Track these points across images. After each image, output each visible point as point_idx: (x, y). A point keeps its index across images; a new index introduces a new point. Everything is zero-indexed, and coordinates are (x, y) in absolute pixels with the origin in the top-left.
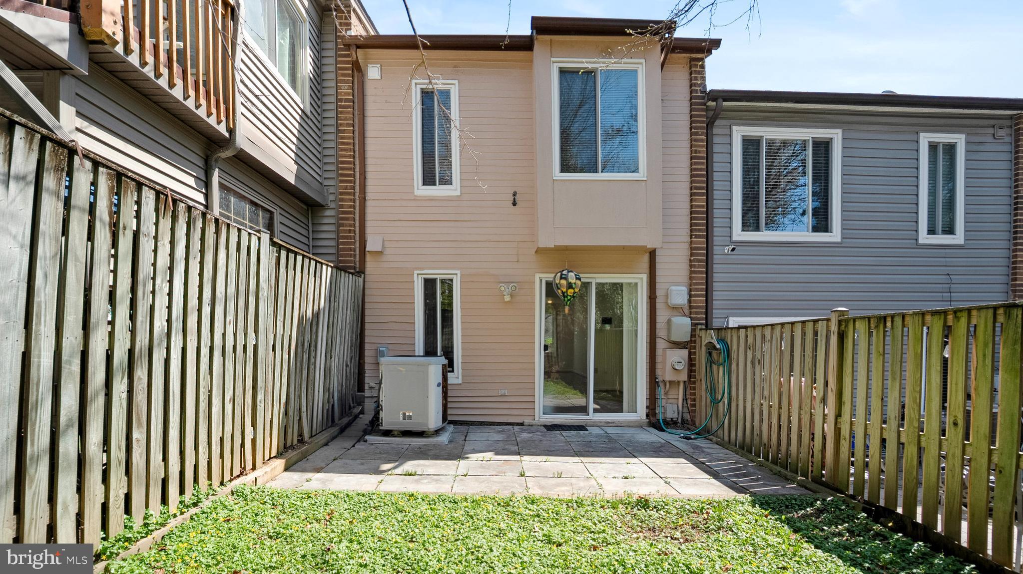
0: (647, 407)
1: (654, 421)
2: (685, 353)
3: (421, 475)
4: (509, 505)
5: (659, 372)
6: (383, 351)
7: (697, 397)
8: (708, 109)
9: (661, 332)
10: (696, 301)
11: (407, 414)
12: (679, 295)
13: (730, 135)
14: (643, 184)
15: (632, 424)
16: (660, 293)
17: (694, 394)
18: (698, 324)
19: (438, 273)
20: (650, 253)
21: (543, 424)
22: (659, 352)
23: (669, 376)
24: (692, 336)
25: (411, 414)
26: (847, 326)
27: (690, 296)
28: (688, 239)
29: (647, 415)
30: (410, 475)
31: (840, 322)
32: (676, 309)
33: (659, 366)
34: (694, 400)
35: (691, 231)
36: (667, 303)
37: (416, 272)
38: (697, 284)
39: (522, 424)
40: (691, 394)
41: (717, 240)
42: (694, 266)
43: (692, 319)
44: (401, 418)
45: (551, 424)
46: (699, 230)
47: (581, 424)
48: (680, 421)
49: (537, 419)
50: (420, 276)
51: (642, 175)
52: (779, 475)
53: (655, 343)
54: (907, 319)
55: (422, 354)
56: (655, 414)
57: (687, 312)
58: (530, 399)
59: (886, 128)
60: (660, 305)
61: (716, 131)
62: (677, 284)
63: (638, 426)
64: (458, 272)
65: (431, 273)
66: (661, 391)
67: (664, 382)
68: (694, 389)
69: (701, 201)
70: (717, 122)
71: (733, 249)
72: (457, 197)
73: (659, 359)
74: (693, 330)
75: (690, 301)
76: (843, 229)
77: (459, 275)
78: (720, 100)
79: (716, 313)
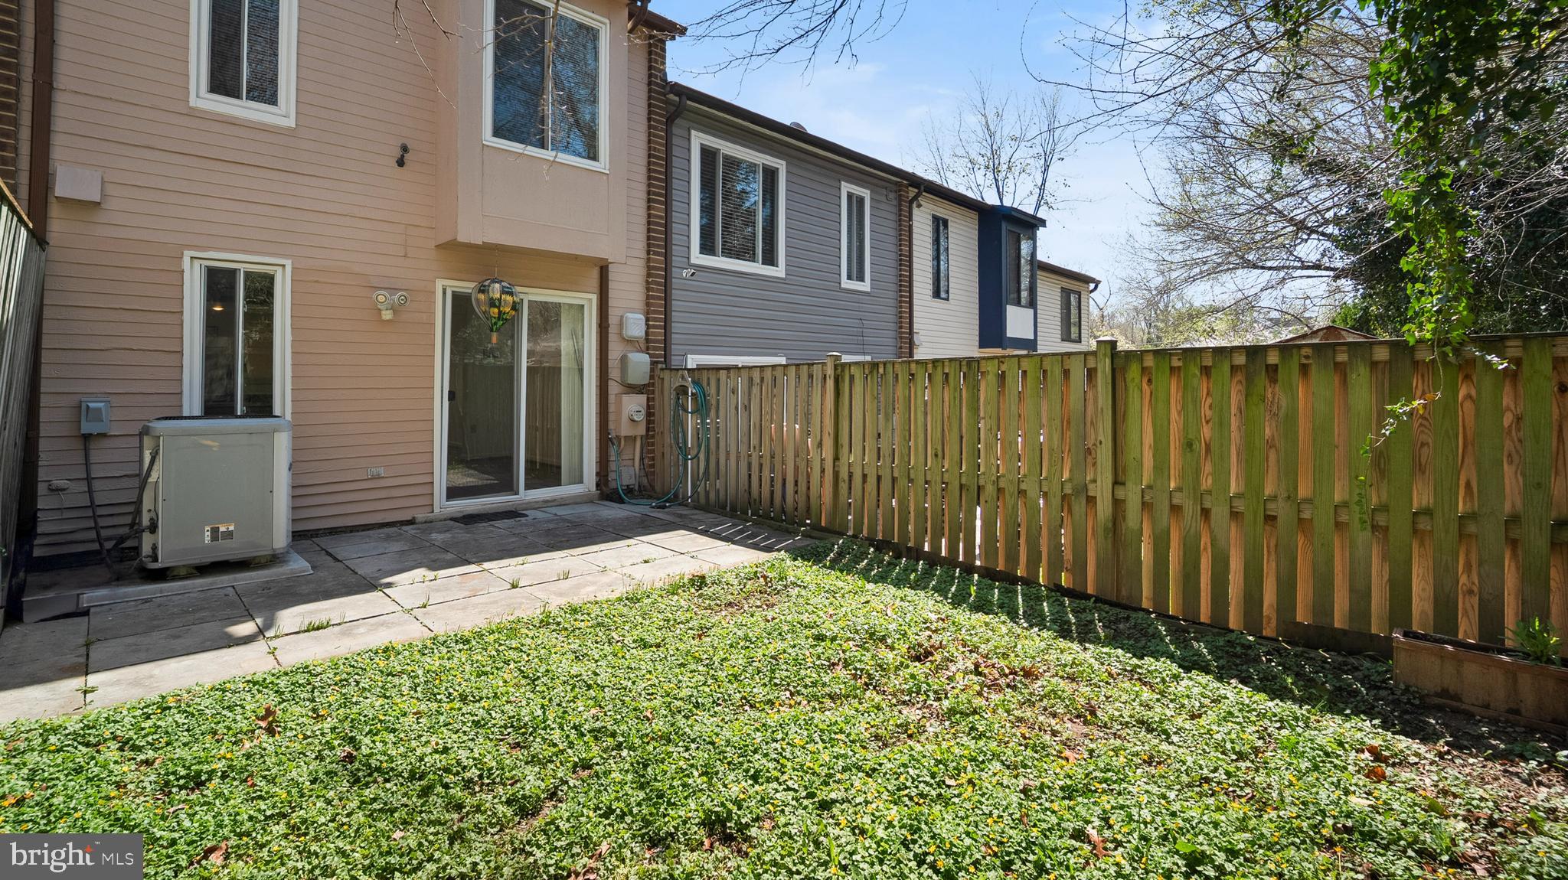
0: (598, 474)
1: (607, 492)
2: (643, 398)
3: (340, 624)
4: (548, 624)
5: (611, 426)
6: (99, 410)
7: (658, 454)
8: (668, 102)
9: (614, 373)
10: (654, 334)
11: (222, 529)
12: (636, 325)
13: (689, 140)
14: (605, 177)
15: (579, 500)
16: (613, 320)
17: (653, 451)
18: (657, 362)
19: (243, 261)
20: (601, 268)
21: (450, 516)
22: (612, 398)
23: (625, 430)
24: (652, 377)
25: (231, 528)
26: (843, 371)
27: (648, 326)
28: (643, 255)
29: (598, 485)
30: (318, 628)
31: (836, 367)
32: (630, 342)
33: (612, 417)
34: (653, 459)
35: (649, 245)
36: (620, 334)
37: (188, 254)
38: (655, 312)
39: (411, 522)
40: (649, 452)
41: (676, 261)
42: (653, 290)
43: (651, 356)
44: (207, 539)
45: (461, 515)
46: (658, 246)
47: (509, 509)
48: (637, 488)
49: (437, 510)
50: (197, 263)
51: (603, 166)
52: (778, 529)
53: (607, 386)
54: (896, 366)
55: (197, 412)
56: (607, 482)
57: (643, 346)
58: (426, 479)
59: (818, 169)
60: (613, 337)
61: (675, 130)
62: (633, 310)
63: (586, 500)
64: (288, 263)
65: (223, 258)
66: (613, 451)
67: (618, 437)
68: (653, 444)
69: (659, 211)
70: (678, 121)
71: (693, 274)
72: (288, 129)
73: (612, 408)
74: (652, 370)
75: (647, 333)
76: (787, 265)
77: (289, 269)
78: (684, 98)
79: (675, 349)
